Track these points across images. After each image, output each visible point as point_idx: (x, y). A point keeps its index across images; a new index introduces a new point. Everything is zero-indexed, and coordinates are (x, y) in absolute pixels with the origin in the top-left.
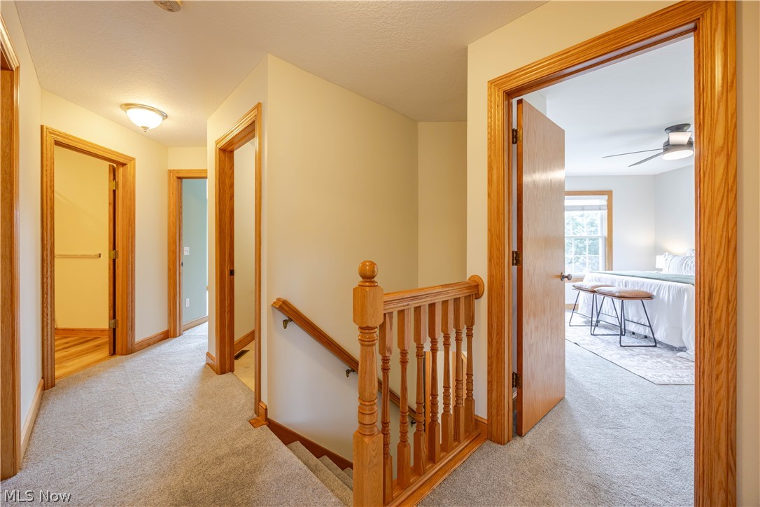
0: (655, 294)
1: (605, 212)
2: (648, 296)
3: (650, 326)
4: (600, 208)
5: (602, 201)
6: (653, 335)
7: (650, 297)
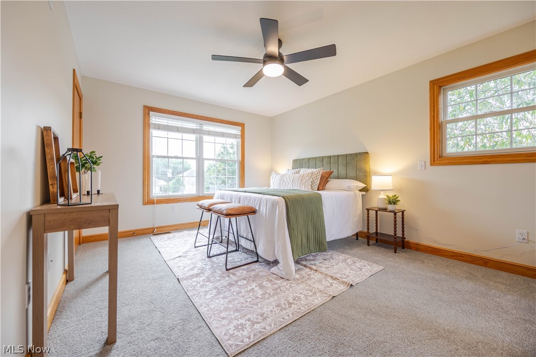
0: (257, 208)
1: (240, 140)
2: (252, 211)
3: (254, 242)
4: (235, 136)
5: (236, 131)
6: (256, 250)
7: (254, 212)
